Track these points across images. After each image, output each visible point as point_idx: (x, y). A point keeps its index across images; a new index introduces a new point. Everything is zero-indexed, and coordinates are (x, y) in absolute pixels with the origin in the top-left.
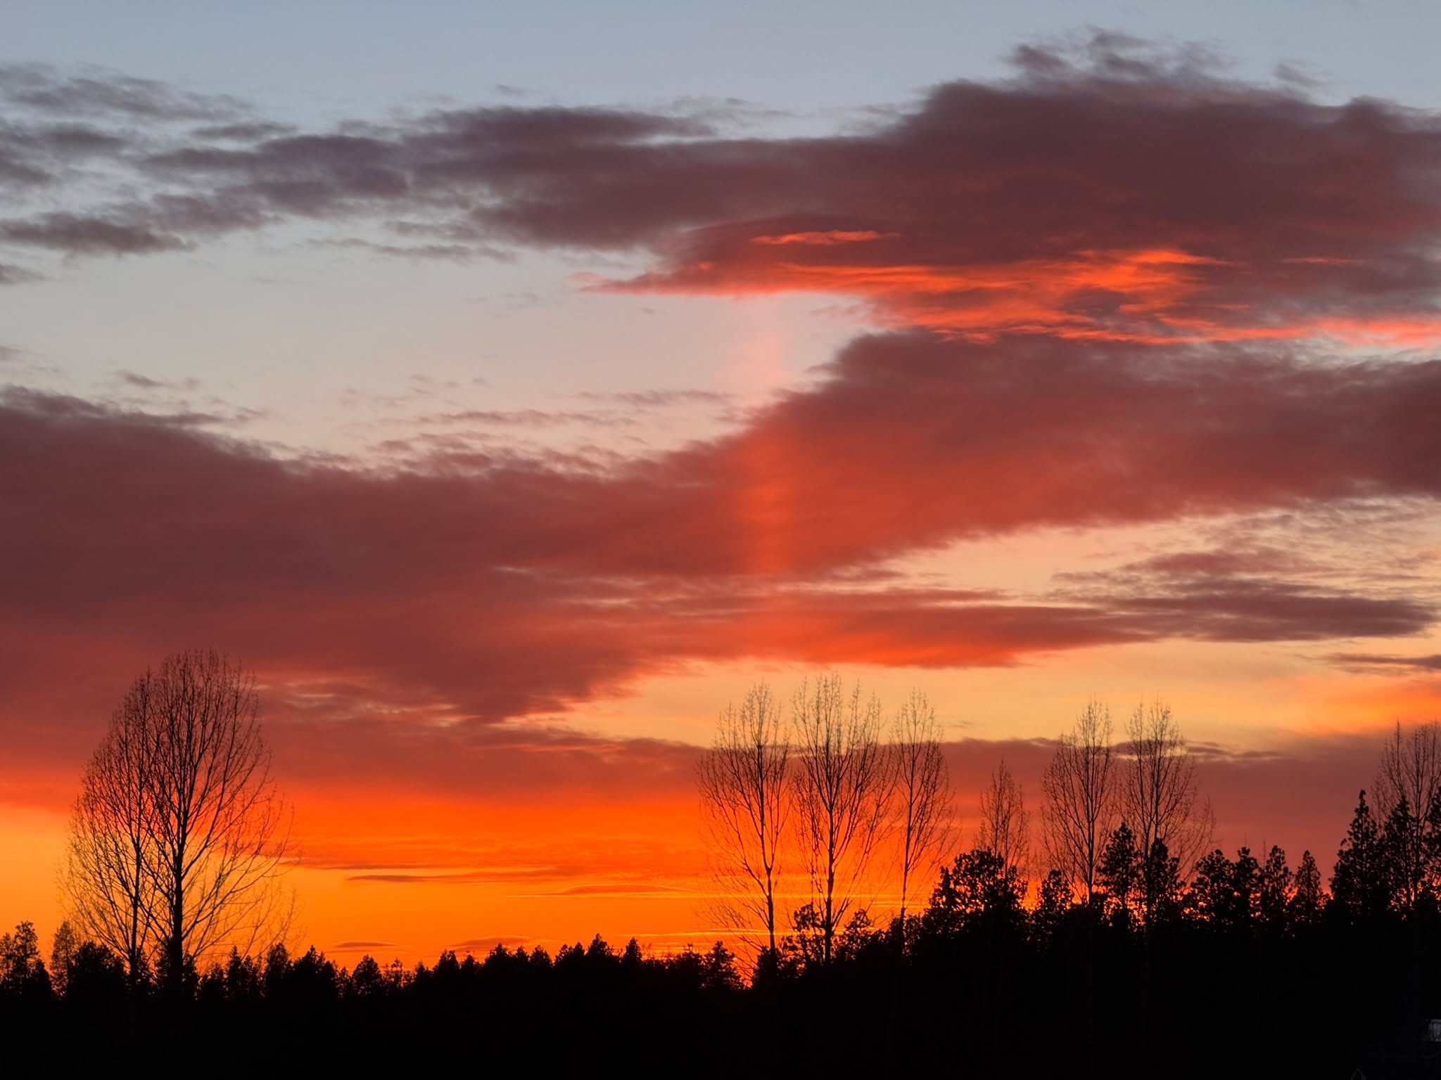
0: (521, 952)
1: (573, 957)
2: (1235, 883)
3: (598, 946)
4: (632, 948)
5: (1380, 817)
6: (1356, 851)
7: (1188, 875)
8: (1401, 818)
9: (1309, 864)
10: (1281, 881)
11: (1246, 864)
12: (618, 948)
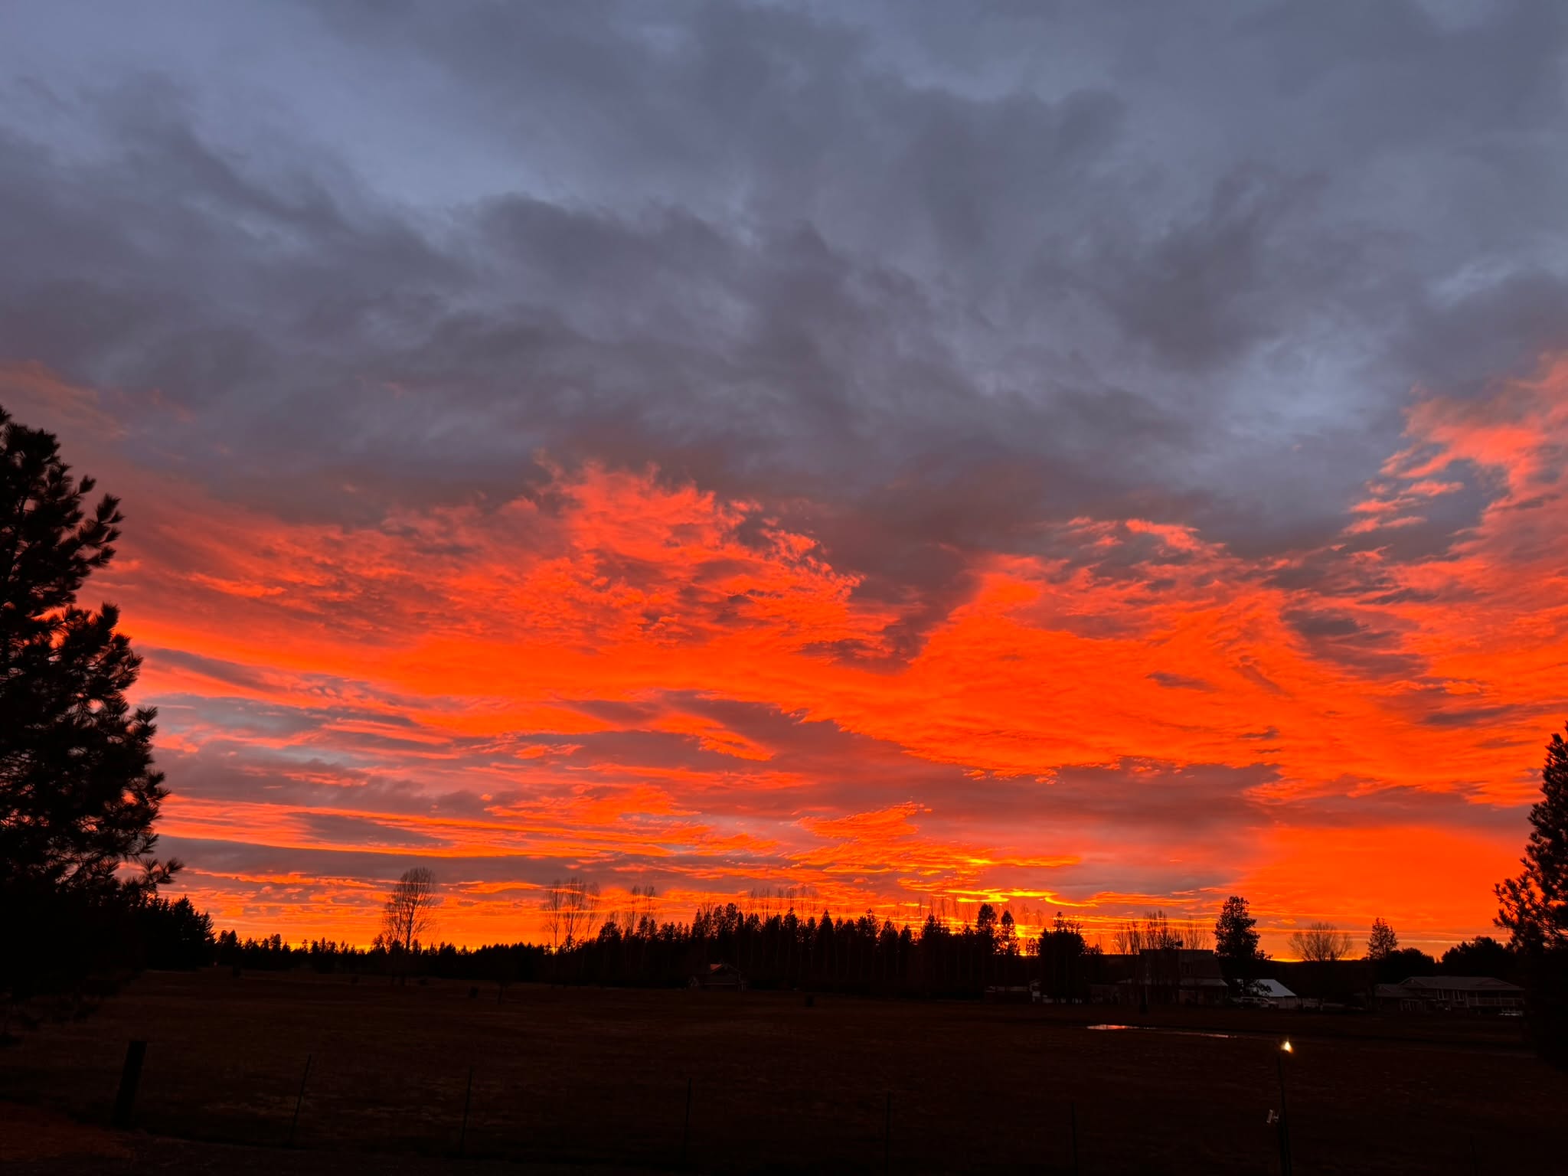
0: (502, 945)
1: (515, 947)
2: (670, 931)
3: (521, 944)
4: (529, 944)
5: (703, 915)
6: (697, 924)
7: (659, 928)
8: (708, 916)
9: (687, 927)
10: (681, 930)
11: (672, 926)
12: (526, 944)
